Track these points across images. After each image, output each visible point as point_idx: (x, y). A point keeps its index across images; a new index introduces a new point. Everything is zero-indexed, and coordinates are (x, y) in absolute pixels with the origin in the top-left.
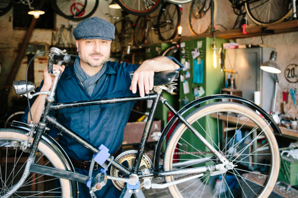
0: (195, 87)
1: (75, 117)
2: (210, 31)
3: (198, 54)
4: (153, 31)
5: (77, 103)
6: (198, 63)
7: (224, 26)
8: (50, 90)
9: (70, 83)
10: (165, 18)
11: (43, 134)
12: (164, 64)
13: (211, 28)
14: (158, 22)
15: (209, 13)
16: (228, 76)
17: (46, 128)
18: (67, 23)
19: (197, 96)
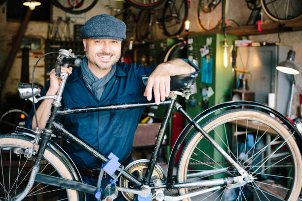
0: (204, 87)
1: (82, 123)
2: (220, 27)
3: (207, 51)
4: (157, 26)
5: (86, 108)
6: (207, 61)
7: (236, 21)
8: (56, 94)
9: (77, 85)
10: (171, 12)
11: (49, 141)
12: (180, 68)
13: (222, 24)
14: (163, 16)
15: (219, 7)
16: (240, 76)
17: (53, 135)
18: (64, 15)
19: (205, 96)
